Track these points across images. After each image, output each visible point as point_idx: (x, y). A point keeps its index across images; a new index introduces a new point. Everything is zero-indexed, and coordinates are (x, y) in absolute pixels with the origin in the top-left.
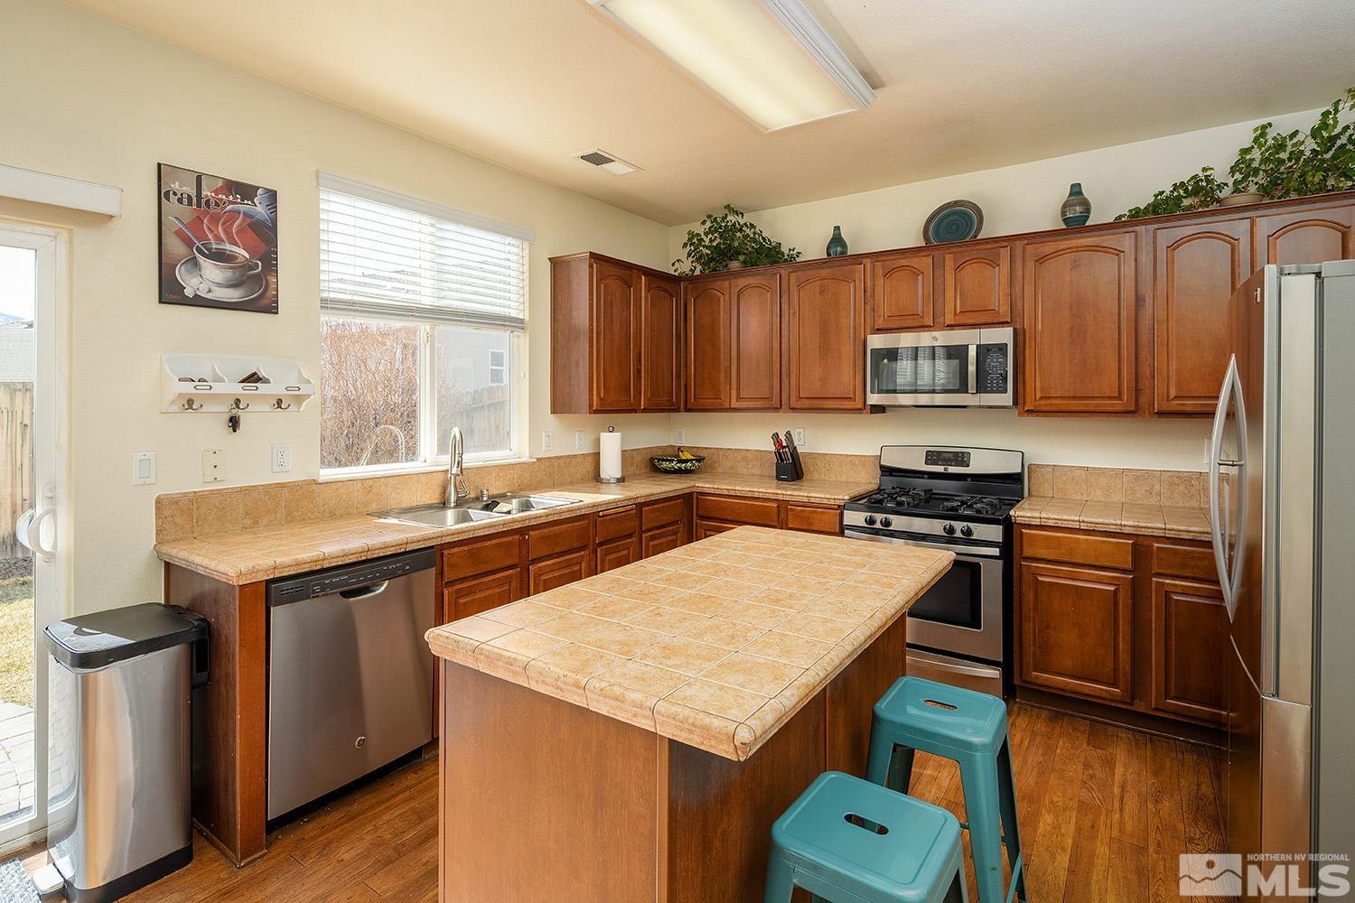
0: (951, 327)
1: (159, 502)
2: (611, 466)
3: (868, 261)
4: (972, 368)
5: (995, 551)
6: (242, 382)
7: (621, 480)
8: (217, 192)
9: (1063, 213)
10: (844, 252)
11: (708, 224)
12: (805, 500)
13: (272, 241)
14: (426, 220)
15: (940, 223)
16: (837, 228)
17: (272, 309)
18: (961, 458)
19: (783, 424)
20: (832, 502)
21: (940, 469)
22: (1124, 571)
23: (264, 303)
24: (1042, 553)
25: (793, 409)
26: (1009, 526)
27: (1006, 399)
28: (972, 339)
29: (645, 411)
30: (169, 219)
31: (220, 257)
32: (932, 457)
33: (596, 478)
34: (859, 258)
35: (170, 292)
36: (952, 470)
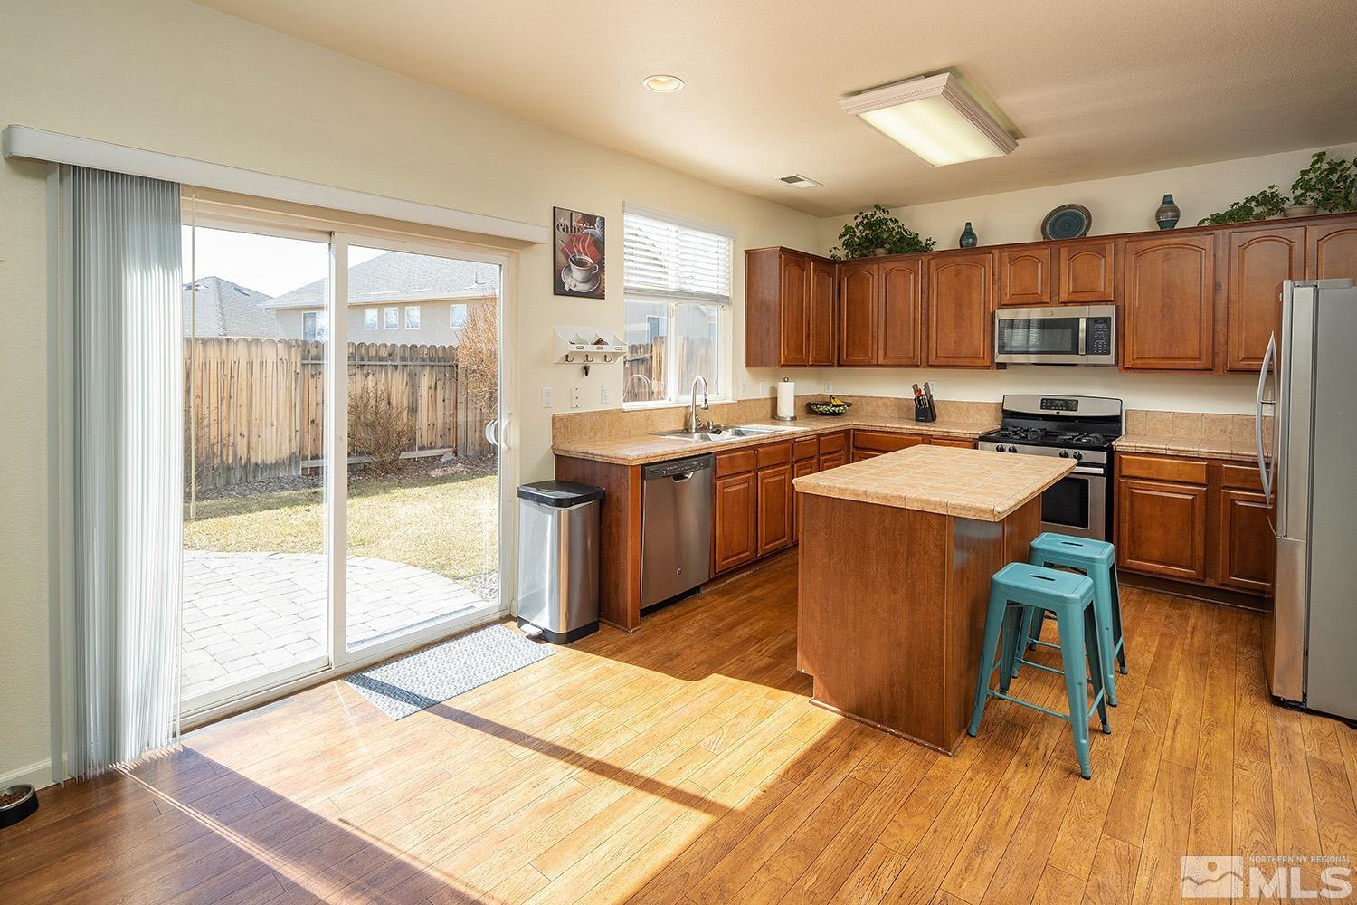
0: (1065, 304)
1: (554, 418)
2: (787, 408)
3: (996, 252)
4: (1082, 335)
5: (1100, 471)
6: (595, 344)
7: (794, 419)
8: (579, 222)
9: (1158, 217)
10: (974, 244)
11: (859, 219)
12: (946, 434)
13: (602, 252)
14: (673, 228)
15: (1056, 220)
16: (969, 224)
17: (602, 297)
18: (1069, 404)
19: (921, 377)
20: (968, 436)
21: (1054, 413)
22: (1200, 485)
23: (598, 294)
24: (1137, 473)
25: (932, 366)
26: (1111, 453)
27: (1109, 359)
28: (1082, 314)
29: (811, 366)
30: (559, 241)
31: (580, 263)
32: (1047, 403)
33: (774, 416)
34: (989, 249)
35: (559, 289)
36: (1063, 413)
